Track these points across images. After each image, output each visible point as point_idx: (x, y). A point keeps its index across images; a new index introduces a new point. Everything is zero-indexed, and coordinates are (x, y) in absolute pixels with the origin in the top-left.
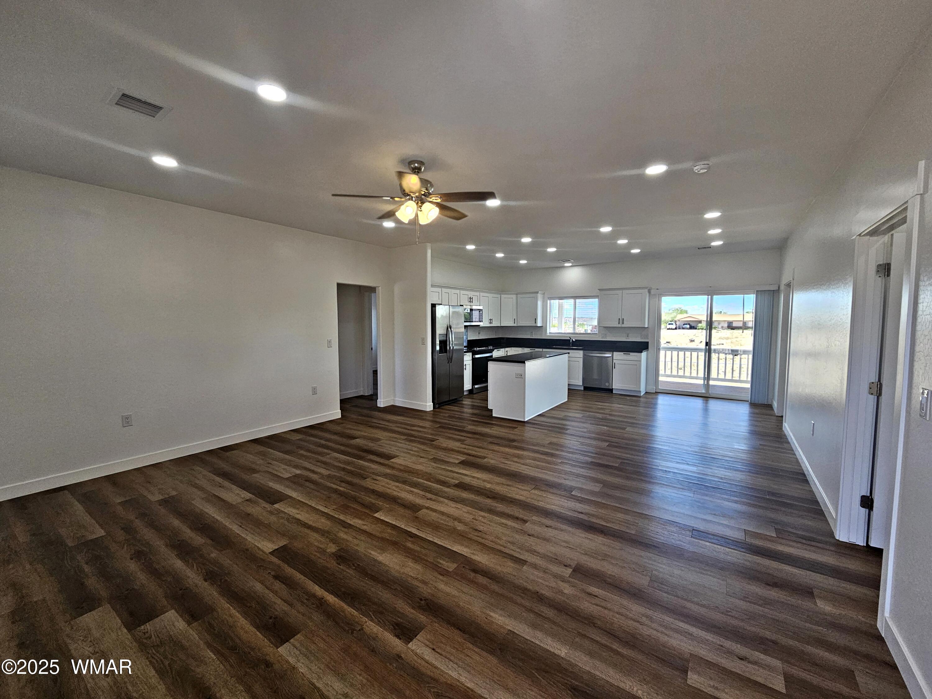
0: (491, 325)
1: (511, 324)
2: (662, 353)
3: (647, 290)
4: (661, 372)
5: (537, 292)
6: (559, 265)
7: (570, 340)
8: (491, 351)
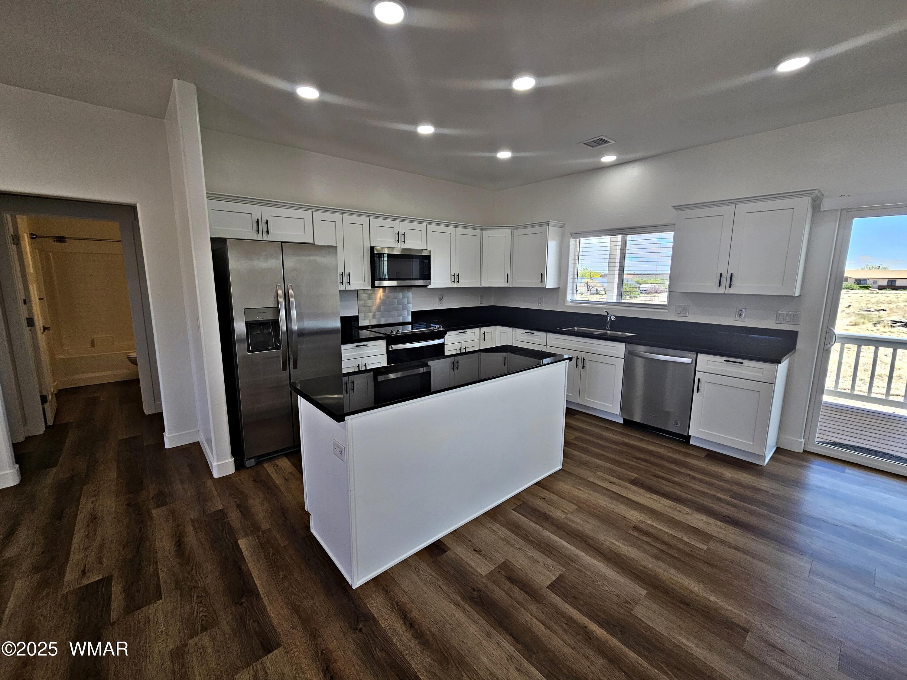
0: (457, 285)
1: (500, 283)
2: (836, 348)
3: (806, 201)
4: (829, 383)
5: (547, 223)
6: (586, 161)
7: (606, 317)
8: (441, 335)
